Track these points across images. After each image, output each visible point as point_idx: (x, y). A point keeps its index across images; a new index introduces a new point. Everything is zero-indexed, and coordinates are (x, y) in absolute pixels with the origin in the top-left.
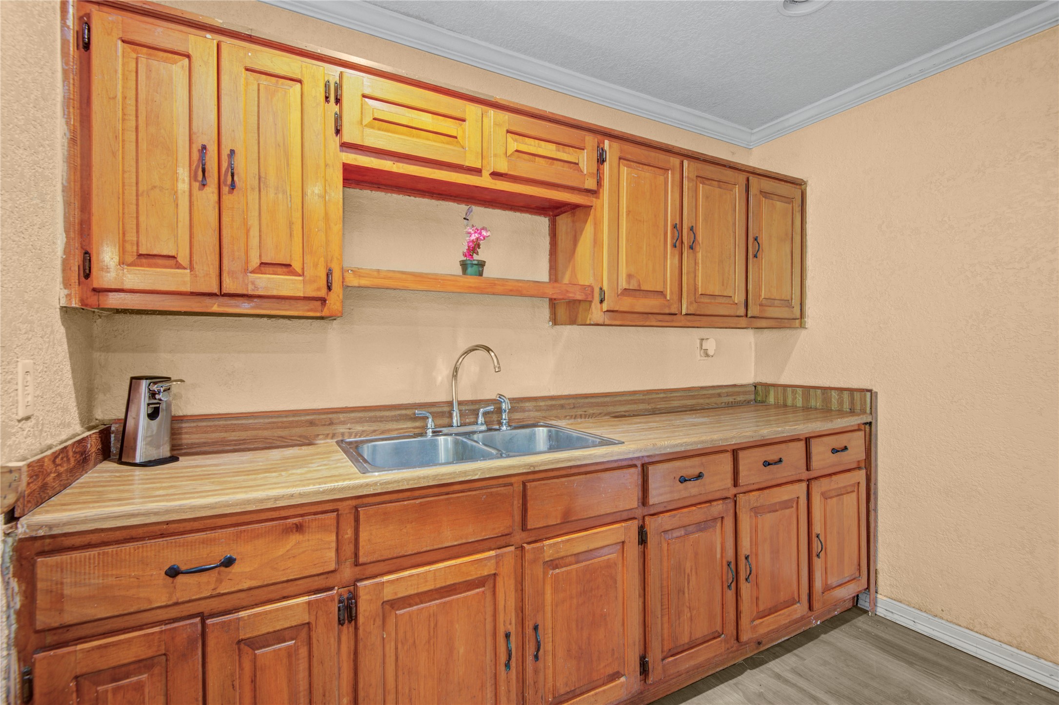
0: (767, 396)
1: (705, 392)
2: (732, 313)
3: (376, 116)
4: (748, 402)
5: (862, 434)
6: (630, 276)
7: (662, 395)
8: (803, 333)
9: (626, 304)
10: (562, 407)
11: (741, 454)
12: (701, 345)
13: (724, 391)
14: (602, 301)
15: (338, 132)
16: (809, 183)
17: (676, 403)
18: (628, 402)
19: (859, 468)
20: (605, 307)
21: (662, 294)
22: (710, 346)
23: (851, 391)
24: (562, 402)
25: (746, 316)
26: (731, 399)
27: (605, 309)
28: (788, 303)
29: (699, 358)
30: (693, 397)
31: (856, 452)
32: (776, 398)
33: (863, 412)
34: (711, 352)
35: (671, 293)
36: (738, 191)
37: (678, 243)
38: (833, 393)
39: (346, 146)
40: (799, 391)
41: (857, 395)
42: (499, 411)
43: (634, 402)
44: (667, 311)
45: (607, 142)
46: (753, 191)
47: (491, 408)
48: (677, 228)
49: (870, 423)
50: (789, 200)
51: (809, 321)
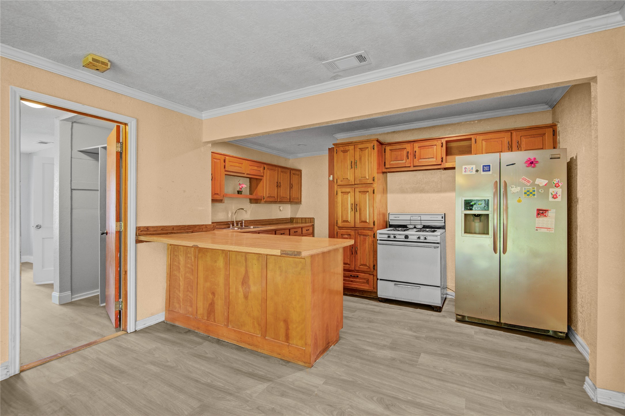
0: (293, 221)
1: (280, 220)
2: (287, 201)
3: (230, 165)
4: (289, 222)
5: (312, 227)
6: (269, 194)
7: (271, 220)
8: (301, 205)
9: (268, 200)
10: (252, 222)
11: (291, 230)
12: (279, 208)
13: (284, 219)
14: (264, 199)
15: (225, 168)
16: (302, 170)
17: (274, 222)
18: (265, 222)
19: (311, 234)
20: (264, 200)
21: (274, 197)
22: (281, 208)
23: (310, 218)
24: (252, 221)
25: (290, 201)
26: (285, 221)
27: (264, 201)
28: (298, 198)
29: (279, 211)
30: (278, 221)
31: (311, 231)
32: (295, 221)
33: (312, 222)
34: (281, 210)
35: (276, 197)
36: (289, 173)
37: (277, 186)
38: (307, 219)
39: (226, 171)
40: (300, 219)
41: (311, 219)
42: (242, 223)
43: (266, 222)
44: (275, 201)
45: (265, 165)
46: (291, 173)
47: (241, 222)
48: (277, 183)
49: (313, 225)
50: (298, 175)
51: (302, 203)
